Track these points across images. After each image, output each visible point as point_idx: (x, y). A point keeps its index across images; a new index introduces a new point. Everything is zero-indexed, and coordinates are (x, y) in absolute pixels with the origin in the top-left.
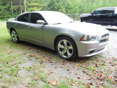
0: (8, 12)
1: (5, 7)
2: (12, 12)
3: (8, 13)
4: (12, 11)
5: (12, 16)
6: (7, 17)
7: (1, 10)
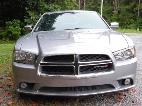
0: (131, 15)
1: (127, 7)
2: (138, 15)
3: (130, 17)
4: (138, 13)
5: (135, 21)
6: (127, 23)
7: (121, 12)
